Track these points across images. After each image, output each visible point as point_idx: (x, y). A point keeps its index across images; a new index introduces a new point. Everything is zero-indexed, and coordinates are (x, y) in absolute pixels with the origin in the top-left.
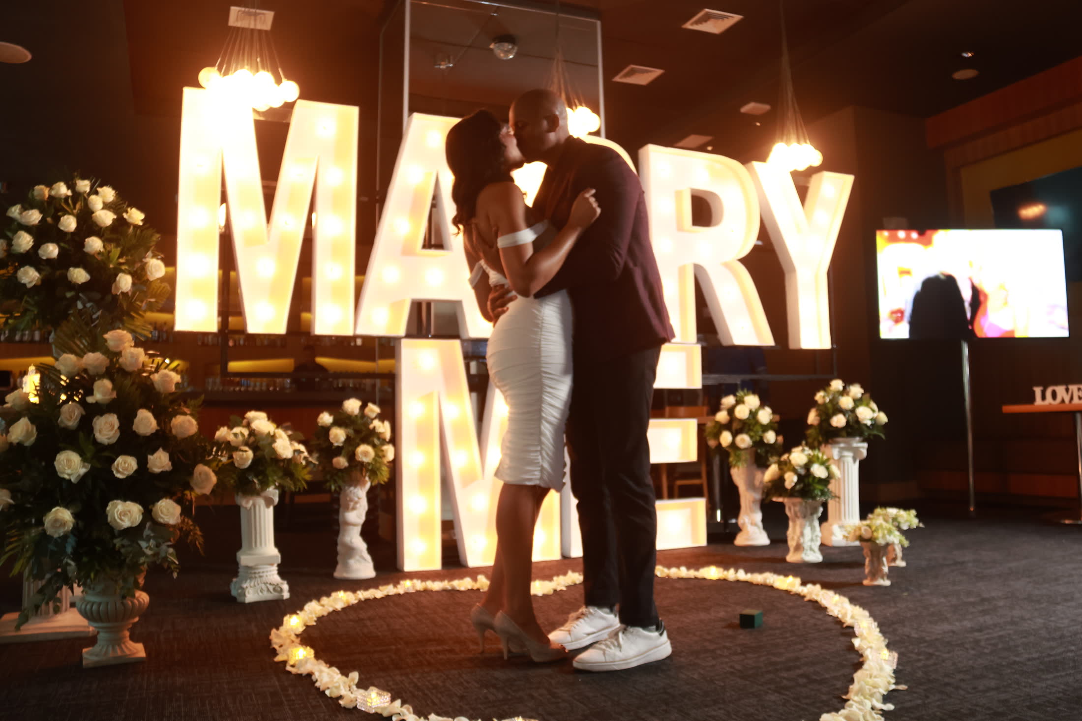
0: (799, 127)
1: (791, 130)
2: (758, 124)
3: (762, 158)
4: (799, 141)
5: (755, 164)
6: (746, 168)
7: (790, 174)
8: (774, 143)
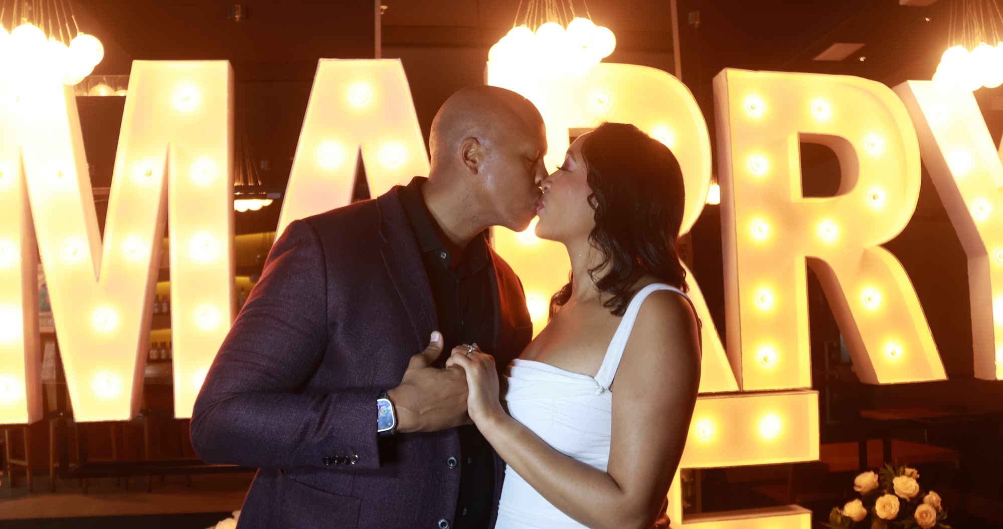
0: (990, 11)
1: (976, 22)
2: (927, 20)
3: (925, 74)
4: (990, 41)
5: (913, 85)
6: (895, 92)
7: (973, 94)
8: (945, 49)
